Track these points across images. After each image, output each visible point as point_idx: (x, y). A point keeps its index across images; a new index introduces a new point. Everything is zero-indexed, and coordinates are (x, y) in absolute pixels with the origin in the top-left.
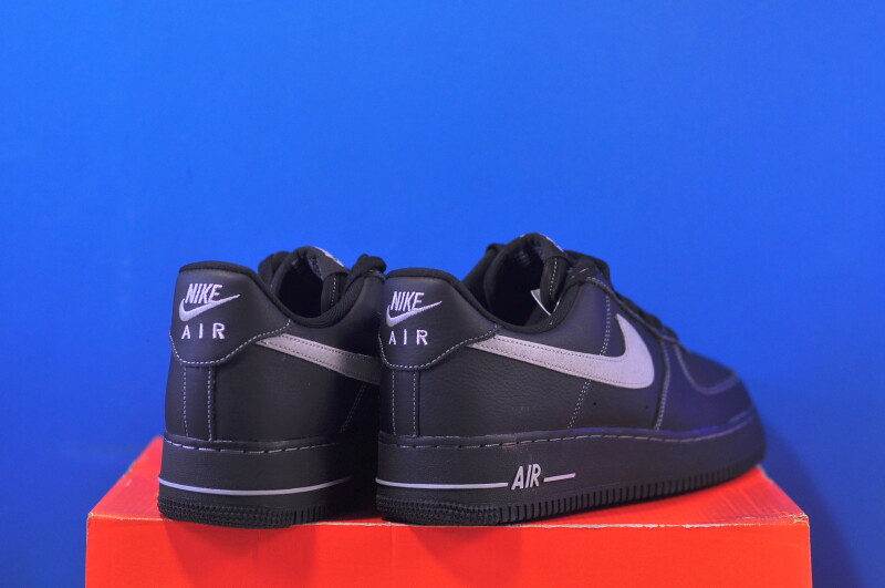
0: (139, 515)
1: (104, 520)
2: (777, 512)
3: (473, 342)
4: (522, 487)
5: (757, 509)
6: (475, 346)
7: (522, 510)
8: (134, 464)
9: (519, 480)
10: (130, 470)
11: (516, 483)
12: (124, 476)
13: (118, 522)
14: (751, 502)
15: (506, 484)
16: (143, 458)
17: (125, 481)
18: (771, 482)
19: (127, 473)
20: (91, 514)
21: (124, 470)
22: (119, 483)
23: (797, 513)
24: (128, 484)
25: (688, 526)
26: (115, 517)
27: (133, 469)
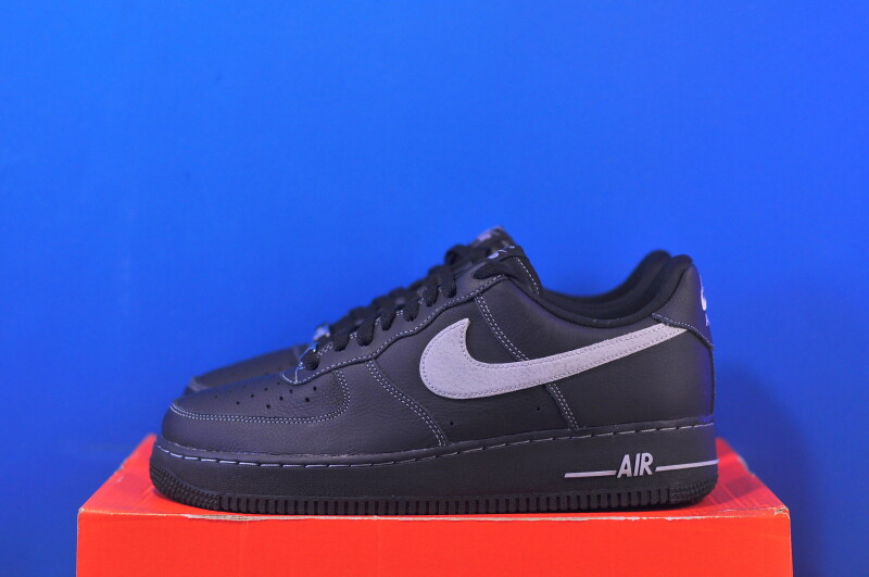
0: (130, 509)
1: (94, 515)
2: (758, 505)
8: (126, 461)
10: (122, 467)
12: (116, 473)
13: (107, 518)
16: (135, 456)
17: (117, 478)
18: (753, 476)
19: (119, 470)
20: (82, 510)
21: (116, 466)
22: (111, 479)
23: (777, 505)
24: (119, 480)
26: (105, 512)
27: (125, 466)
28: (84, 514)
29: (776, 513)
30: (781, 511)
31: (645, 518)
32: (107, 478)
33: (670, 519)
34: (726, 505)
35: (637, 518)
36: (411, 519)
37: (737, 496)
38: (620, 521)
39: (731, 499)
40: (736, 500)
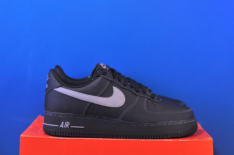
0: (34, 135)
2: (204, 137)
3: (54, 88)
4: (63, 127)
6: (55, 89)
7: (62, 133)
8: (33, 122)
9: (62, 125)
10: (32, 124)
11: (61, 126)
12: (30, 126)
13: (28, 137)
15: (58, 126)
16: (35, 121)
20: (21, 135)
21: (31, 124)
22: (29, 127)
23: (209, 137)
27: (33, 124)
28: (22, 137)
29: (209, 139)
30: (210, 139)
31: (174, 140)
32: (28, 127)
33: (180, 140)
34: (195, 137)
35: (172, 140)
36: (110, 139)
37: (199, 135)
38: (167, 141)
39: (197, 135)
40: (198, 136)
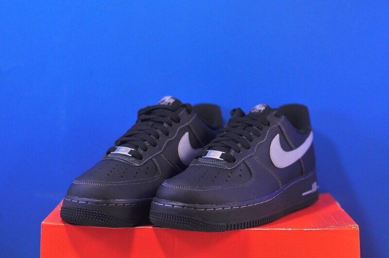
1: (48, 225)
2: (345, 223)
5: (337, 223)
12: (58, 206)
13: (54, 226)
14: (334, 219)
17: (58, 208)
18: (343, 210)
19: (60, 204)
20: (43, 222)
22: (56, 208)
23: (354, 224)
25: (305, 230)
26: (53, 224)
28: (44, 224)
29: (353, 228)
30: (355, 227)
31: (294, 229)
